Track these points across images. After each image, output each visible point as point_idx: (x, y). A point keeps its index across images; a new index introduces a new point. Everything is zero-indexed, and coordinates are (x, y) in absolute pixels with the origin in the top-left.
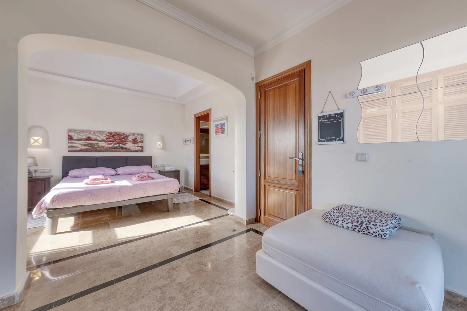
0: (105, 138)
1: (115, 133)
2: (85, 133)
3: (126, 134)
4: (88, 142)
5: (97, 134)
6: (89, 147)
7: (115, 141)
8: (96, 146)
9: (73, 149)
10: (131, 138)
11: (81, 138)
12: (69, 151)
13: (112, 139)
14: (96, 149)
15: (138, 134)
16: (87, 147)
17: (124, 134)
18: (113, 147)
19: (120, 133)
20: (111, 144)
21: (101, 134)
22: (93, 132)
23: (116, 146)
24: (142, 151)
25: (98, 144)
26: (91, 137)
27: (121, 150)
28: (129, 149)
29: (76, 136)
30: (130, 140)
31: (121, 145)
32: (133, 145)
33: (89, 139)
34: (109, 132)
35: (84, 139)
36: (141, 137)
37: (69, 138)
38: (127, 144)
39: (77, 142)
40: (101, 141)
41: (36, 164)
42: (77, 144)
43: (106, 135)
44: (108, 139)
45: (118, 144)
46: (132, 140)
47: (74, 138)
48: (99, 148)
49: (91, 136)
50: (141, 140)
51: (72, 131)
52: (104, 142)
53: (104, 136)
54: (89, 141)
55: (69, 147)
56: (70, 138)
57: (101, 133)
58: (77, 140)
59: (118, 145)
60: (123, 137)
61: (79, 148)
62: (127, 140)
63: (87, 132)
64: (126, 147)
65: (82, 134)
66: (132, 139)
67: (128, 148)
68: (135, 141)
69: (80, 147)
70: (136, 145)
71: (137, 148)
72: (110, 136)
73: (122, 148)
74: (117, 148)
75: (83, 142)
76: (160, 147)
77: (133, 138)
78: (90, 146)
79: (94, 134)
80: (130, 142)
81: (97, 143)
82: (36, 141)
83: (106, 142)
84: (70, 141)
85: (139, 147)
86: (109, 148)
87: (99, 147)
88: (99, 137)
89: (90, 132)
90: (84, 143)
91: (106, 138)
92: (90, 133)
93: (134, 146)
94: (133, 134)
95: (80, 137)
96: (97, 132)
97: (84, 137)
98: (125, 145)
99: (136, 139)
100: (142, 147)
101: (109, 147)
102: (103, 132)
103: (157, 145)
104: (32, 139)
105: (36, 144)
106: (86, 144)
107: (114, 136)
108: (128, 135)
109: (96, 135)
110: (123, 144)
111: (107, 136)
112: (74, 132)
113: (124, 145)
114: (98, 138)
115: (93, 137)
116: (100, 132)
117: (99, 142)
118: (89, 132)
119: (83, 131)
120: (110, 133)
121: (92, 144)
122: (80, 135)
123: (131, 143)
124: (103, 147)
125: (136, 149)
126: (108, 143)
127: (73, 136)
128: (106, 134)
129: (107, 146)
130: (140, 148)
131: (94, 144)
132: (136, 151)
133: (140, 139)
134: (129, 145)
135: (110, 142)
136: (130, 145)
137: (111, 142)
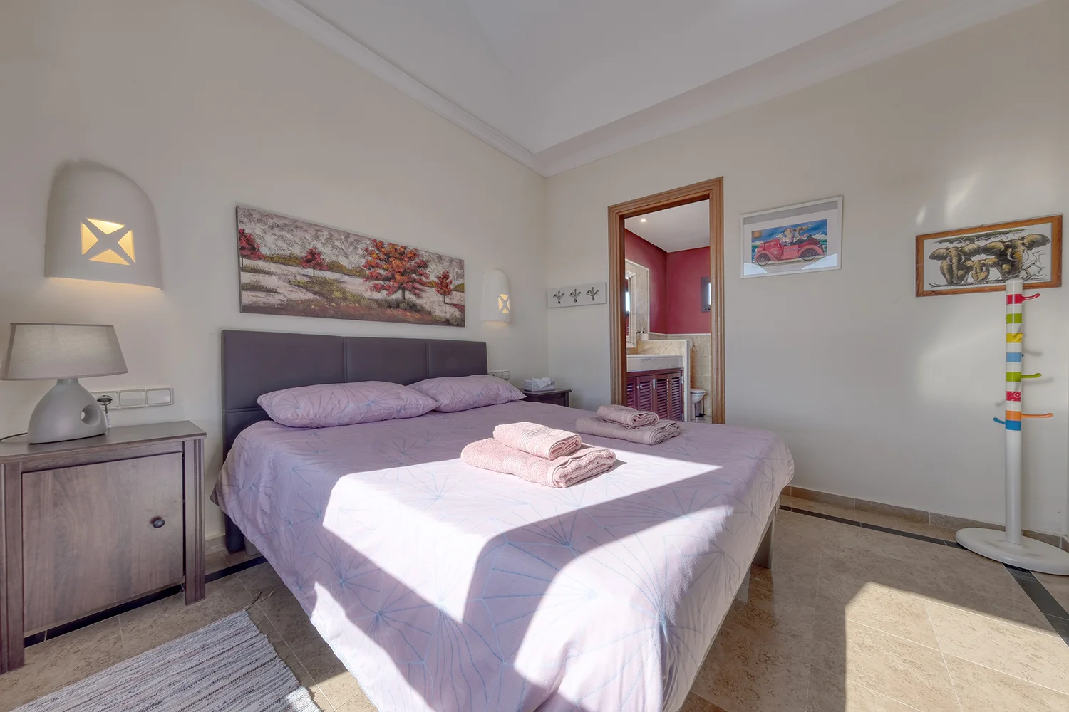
0: (363, 261)
1: (393, 245)
2: (300, 233)
3: (422, 256)
4: (310, 271)
5: (337, 243)
6: (315, 293)
7: (393, 278)
8: (338, 294)
9: (260, 298)
10: (433, 272)
11: (288, 253)
12: (246, 309)
13: (384, 269)
14: (338, 306)
15: (452, 261)
16: (310, 296)
17: (415, 254)
18: (386, 301)
19: (405, 248)
20: (383, 288)
21: (351, 244)
22: (325, 233)
23: (394, 297)
24: (460, 323)
25: (343, 285)
26: (319, 254)
27: (408, 313)
28: (430, 313)
29: (270, 239)
30: (433, 278)
31: (408, 295)
32: (440, 298)
33: (312, 259)
34: (374, 241)
35: (297, 258)
36: (459, 271)
37: (243, 248)
38: (423, 293)
39: (272, 267)
40: (351, 273)
41: (118, 366)
42: (274, 277)
43: (367, 250)
44: (373, 267)
45: (400, 292)
46: (436, 280)
47: (264, 251)
48: (348, 303)
49: (320, 247)
50: (459, 282)
51: (256, 216)
52: (360, 280)
53: (360, 252)
54: (314, 268)
55: (244, 287)
56: (247, 246)
57: (351, 240)
58: (271, 259)
59: (398, 295)
60: (413, 263)
61: (281, 297)
62: (423, 278)
63: (306, 231)
64: (422, 307)
65: (289, 236)
66: (438, 278)
67: (427, 307)
68: (443, 286)
69: (286, 294)
70: (447, 300)
71: (449, 312)
72: (378, 258)
73: (413, 307)
74: (397, 305)
75: (294, 269)
76: (505, 311)
77: (439, 271)
78: (317, 289)
79: (330, 239)
80: (431, 284)
81: (339, 282)
82: (109, 241)
83: (367, 278)
84: (246, 262)
85: (456, 309)
86: (375, 305)
87: (345, 299)
88: (346, 256)
89: (318, 229)
90: (299, 278)
91: (367, 261)
92: (317, 237)
93: (442, 304)
94: (440, 257)
95: (284, 245)
96: (339, 232)
97: (298, 251)
98: (418, 296)
99: (445, 276)
100: (461, 308)
101: (377, 301)
102: (359, 239)
103: (501, 304)
104: (84, 227)
105: (108, 256)
106: (306, 279)
107: (388, 255)
108: (425, 259)
109: (336, 248)
110: (413, 290)
111: (370, 254)
112: (260, 221)
113: (416, 295)
114: (344, 262)
115: (328, 254)
116: (348, 235)
117: (346, 278)
118: (312, 232)
119: (294, 225)
120: (379, 245)
121: (323, 282)
122: (282, 237)
123: (434, 289)
124: (358, 299)
125: (448, 316)
126: (371, 283)
127: (258, 241)
128: (364, 246)
129: (368, 294)
130: (457, 313)
131: (332, 284)
132: (447, 323)
133: (457, 278)
134: (430, 299)
135: (377, 278)
136: (432, 299)
137: (382, 283)
